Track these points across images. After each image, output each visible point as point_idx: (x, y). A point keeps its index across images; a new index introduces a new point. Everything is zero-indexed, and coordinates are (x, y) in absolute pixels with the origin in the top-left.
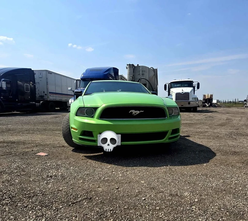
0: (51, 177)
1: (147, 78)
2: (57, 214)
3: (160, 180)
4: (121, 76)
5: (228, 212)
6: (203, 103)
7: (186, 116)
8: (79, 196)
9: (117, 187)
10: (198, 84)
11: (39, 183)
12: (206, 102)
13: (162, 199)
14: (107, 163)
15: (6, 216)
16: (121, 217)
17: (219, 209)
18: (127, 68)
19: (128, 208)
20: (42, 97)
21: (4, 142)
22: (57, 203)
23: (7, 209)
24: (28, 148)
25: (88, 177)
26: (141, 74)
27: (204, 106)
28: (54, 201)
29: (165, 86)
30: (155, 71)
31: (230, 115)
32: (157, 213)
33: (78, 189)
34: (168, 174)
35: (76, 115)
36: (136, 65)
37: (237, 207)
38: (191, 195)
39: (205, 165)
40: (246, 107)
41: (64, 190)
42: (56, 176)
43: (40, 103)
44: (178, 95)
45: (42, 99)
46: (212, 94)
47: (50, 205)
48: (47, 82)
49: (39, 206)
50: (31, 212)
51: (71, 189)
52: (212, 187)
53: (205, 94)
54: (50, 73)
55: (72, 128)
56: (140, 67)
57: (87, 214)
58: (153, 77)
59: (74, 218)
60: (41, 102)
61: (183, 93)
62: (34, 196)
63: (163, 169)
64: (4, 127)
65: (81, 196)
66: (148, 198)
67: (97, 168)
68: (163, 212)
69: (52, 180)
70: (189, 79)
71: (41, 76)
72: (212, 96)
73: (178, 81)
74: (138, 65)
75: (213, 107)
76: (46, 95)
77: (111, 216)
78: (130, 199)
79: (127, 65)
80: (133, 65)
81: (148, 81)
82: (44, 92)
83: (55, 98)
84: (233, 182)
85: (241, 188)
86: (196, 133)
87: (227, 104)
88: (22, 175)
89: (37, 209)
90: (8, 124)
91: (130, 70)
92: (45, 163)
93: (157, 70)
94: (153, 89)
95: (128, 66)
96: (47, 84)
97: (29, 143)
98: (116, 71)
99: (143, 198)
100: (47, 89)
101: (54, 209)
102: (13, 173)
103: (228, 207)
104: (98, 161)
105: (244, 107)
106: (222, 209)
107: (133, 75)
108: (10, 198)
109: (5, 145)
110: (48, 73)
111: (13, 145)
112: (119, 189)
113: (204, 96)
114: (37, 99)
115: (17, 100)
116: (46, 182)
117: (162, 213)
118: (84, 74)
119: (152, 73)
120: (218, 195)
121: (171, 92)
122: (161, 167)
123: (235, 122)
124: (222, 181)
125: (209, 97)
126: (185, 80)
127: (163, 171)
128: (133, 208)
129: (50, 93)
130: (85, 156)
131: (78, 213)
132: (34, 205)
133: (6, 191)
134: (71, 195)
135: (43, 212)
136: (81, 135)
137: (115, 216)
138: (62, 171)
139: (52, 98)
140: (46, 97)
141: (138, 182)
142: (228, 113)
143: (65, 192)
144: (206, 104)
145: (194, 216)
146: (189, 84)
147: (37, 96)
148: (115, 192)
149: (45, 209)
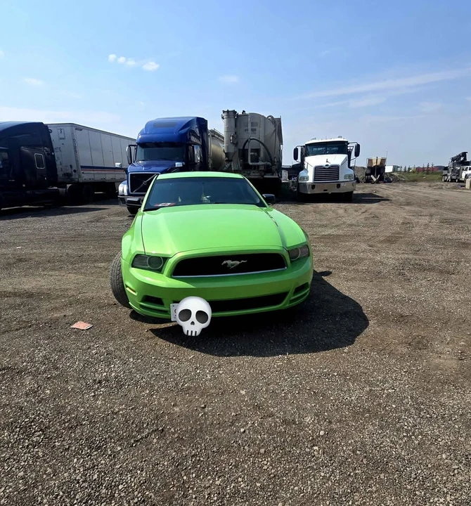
0: (100, 382)
1: (262, 139)
2: (115, 464)
3: (271, 387)
4: (213, 131)
5: (365, 457)
6: (366, 174)
7: (331, 214)
8: (145, 426)
9: (203, 406)
10: (358, 147)
11: (83, 395)
12: (372, 173)
13: (270, 432)
14: (188, 347)
15: (41, 467)
16: (208, 469)
17: (353, 452)
18: (223, 118)
19: (218, 451)
20: (68, 175)
21: (15, 294)
22: (113, 440)
23: (40, 454)
24: (56, 309)
25: (158, 382)
26: (250, 131)
27: (369, 181)
28: (109, 437)
29: (296, 151)
30: (277, 123)
31: (413, 208)
32: (260, 460)
33: (143, 409)
34: (284, 375)
35: (133, 267)
36: (240, 113)
37: (381, 448)
38: (316, 421)
39: (346, 349)
40: (445, 181)
41: (121, 412)
42: (108, 381)
43: (65, 187)
44: (318, 170)
45: (69, 180)
46: (384, 157)
47: (103, 445)
48: (75, 147)
49: (86, 448)
50: (75, 460)
51: (132, 409)
52: (350, 402)
53: (370, 157)
54: (79, 128)
55: (127, 286)
56: (247, 115)
57: (158, 464)
58: (272, 134)
59: (139, 472)
60: (68, 186)
61: (327, 167)
62: (77, 425)
63: (278, 361)
64: (9, 251)
65: (148, 424)
66: (249, 429)
67: (172, 358)
68: (269, 459)
69: (102, 390)
70: (341, 137)
71: (62, 136)
72: (383, 161)
73: (320, 141)
74: (244, 111)
75: (385, 182)
76: (75, 171)
77: (193, 468)
78: (222, 431)
79: (224, 112)
80: (234, 112)
81: (262, 143)
82: (71, 166)
83: (91, 176)
84: (386, 391)
85: (394, 406)
86: (344, 263)
87: (412, 175)
88: (55, 378)
89: (83, 453)
90: (15, 244)
91: (228, 123)
92: (89, 348)
93: (280, 119)
94: (273, 158)
95: (226, 114)
96: (76, 151)
97: (58, 297)
98: (202, 123)
99: (242, 430)
100: (77, 161)
101: (109, 453)
102: (40, 374)
103: (368, 447)
104: (173, 343)
105: (443, 180)
106: (358, 452)
107: (236, 133)
108: (41, 430)
109: (18, 301)
110: (74, 128)
111: (30, 300)
112: (206, 410)
113: (370, 161)
114: (59, 180)
115: (24, 186)
116: (93, 394)
117: (267, 461)
118: (141, 133)
119: (271, 128)
120: (357, 421)
121: (305, 163)
122: (274, 355)
123: (417, 230)
124: (368, 389)
125: (379, 163)
126: (333, 140)
127: (278, 366)
128: (226, 451)
129: (82, 167)
130: (152, 330)
131: (145, 461)
132: (80, 445)
133: (34, 414)
134: (132, 423)
135: (93, 460)
136: (143, 301)
137: (199, 466)
138: (117, 366)
139: (87, 176)
140: (75, 176)
141: (235, 392)
142: (408, 204)
143: (123, 416)
144: (372, 176)
145: (315, 467)
146: (340, 147)
147: (60, 174)
148: (200, 415)
149: (95, 453)
